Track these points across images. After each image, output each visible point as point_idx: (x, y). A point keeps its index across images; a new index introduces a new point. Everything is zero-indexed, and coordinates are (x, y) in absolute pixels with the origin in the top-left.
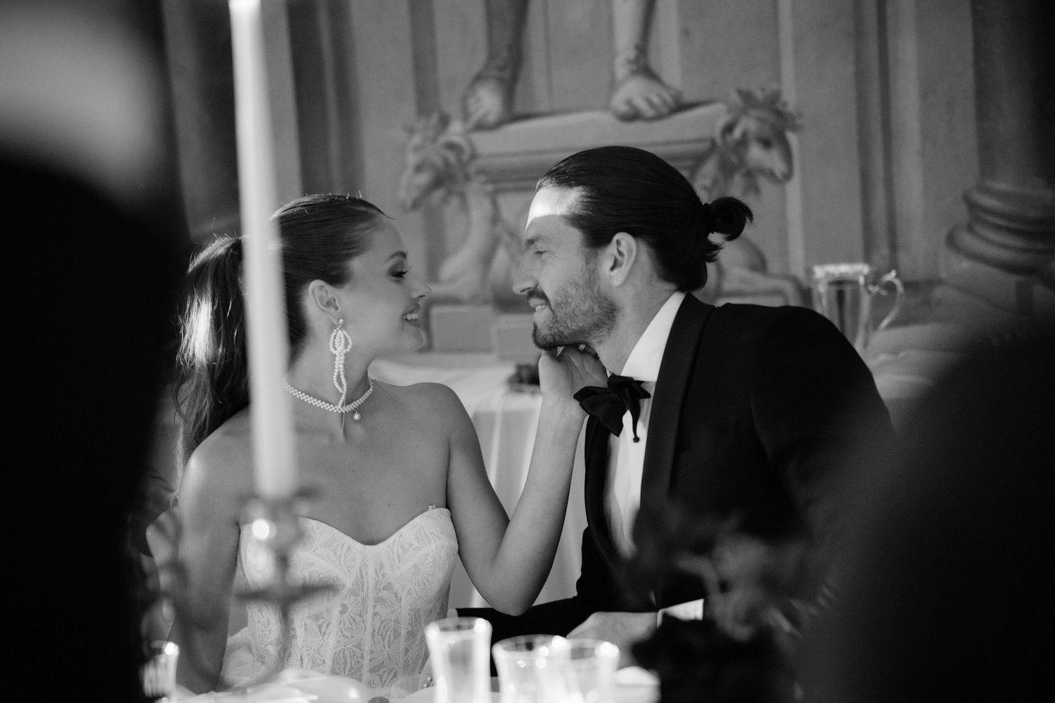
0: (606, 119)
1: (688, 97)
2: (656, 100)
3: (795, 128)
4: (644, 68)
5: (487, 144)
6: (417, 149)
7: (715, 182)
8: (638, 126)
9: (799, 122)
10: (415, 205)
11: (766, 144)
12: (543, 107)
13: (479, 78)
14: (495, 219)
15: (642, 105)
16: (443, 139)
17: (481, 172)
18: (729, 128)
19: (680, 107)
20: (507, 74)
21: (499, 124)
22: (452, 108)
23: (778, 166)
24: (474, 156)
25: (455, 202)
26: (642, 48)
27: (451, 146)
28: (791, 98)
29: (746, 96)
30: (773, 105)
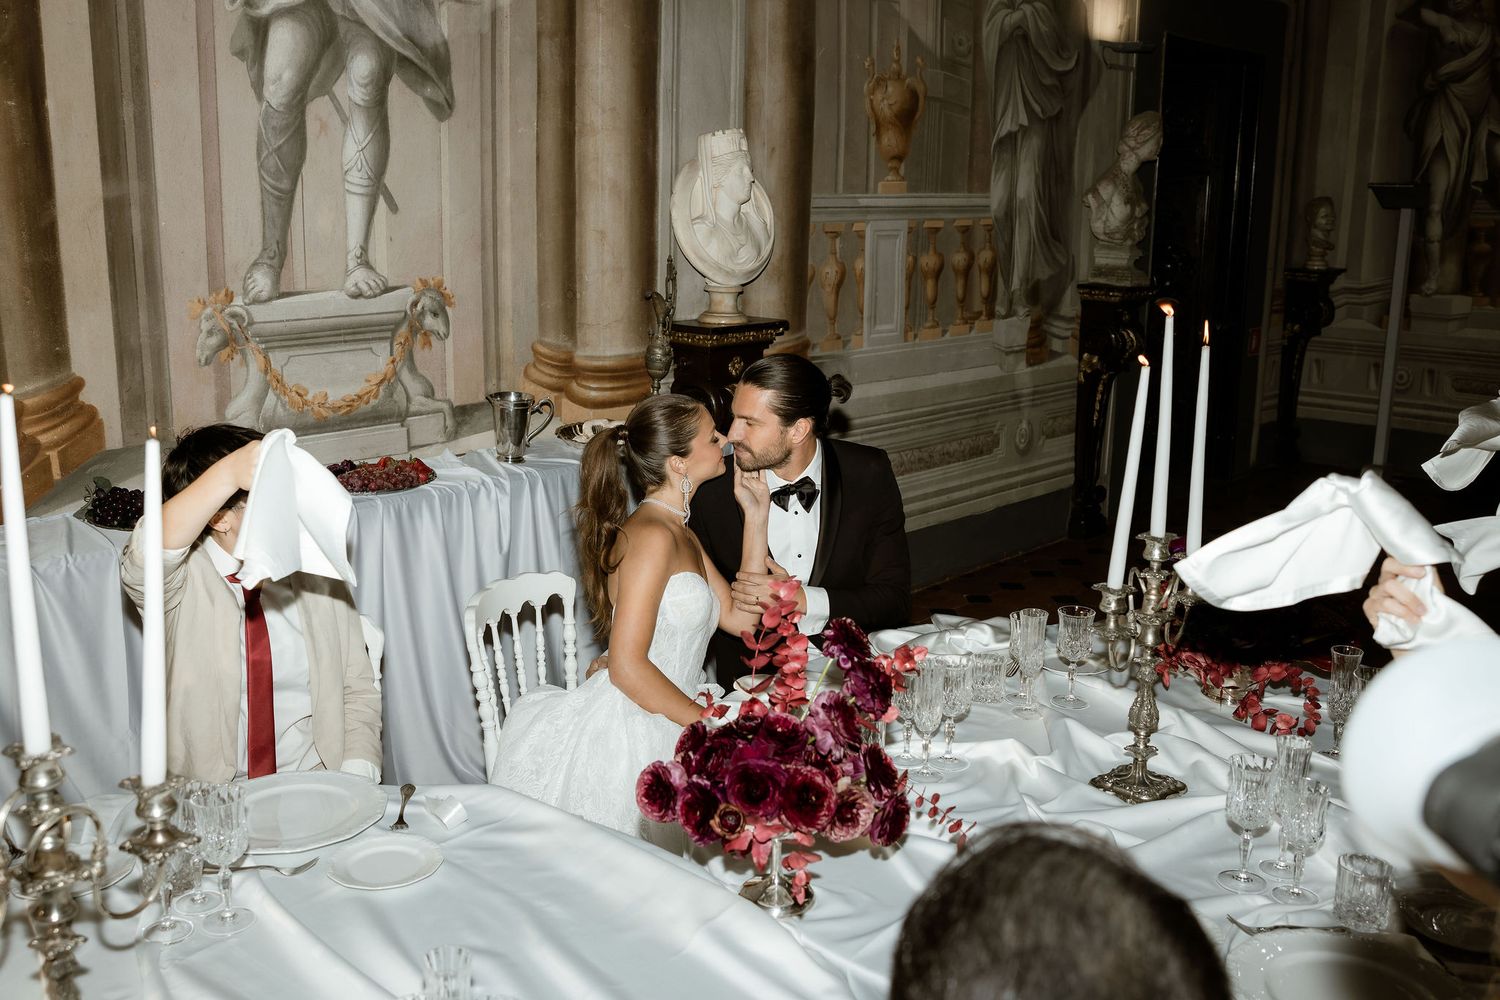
0: (343, 296)
1: (391, 284)
2: (372, 284)
3: (450, 305)
4: (365, 262)
5: (260, 313)
6: (209, 318)
7: (407, 339)
8: (361, 301)
9: (452, 300)
10: (207, 362)
11: (435, 315)
12: (301, 287)
13: (255, 264)
14: (267, 369)
15: (365, 288)
16: (227, 310)
17: (255, 335)
18: (415, 304)
19: (388, 290)
20: (276, 262)
21: (270, 299)
22: (235, 286)
23: (442, 330)
24: (251, 323)
25: (238, 357)
26: (364, 249)
27: (234, 316)
28: (449, 286)
29: (424, 283)
30: (439, 289)
